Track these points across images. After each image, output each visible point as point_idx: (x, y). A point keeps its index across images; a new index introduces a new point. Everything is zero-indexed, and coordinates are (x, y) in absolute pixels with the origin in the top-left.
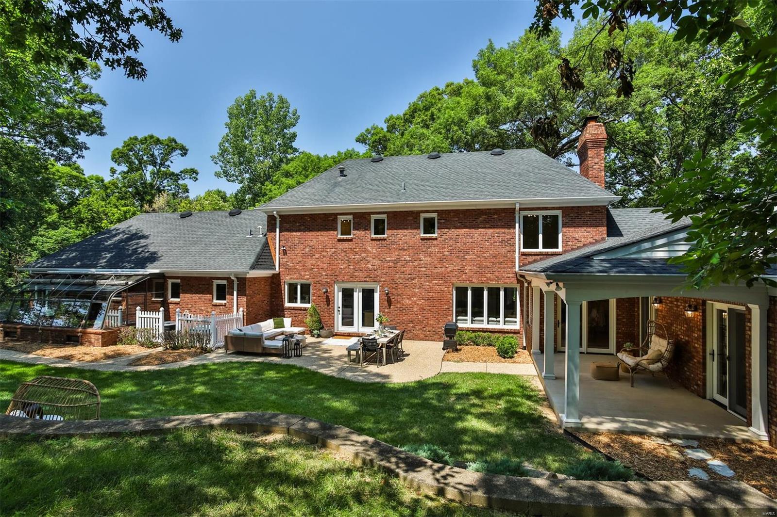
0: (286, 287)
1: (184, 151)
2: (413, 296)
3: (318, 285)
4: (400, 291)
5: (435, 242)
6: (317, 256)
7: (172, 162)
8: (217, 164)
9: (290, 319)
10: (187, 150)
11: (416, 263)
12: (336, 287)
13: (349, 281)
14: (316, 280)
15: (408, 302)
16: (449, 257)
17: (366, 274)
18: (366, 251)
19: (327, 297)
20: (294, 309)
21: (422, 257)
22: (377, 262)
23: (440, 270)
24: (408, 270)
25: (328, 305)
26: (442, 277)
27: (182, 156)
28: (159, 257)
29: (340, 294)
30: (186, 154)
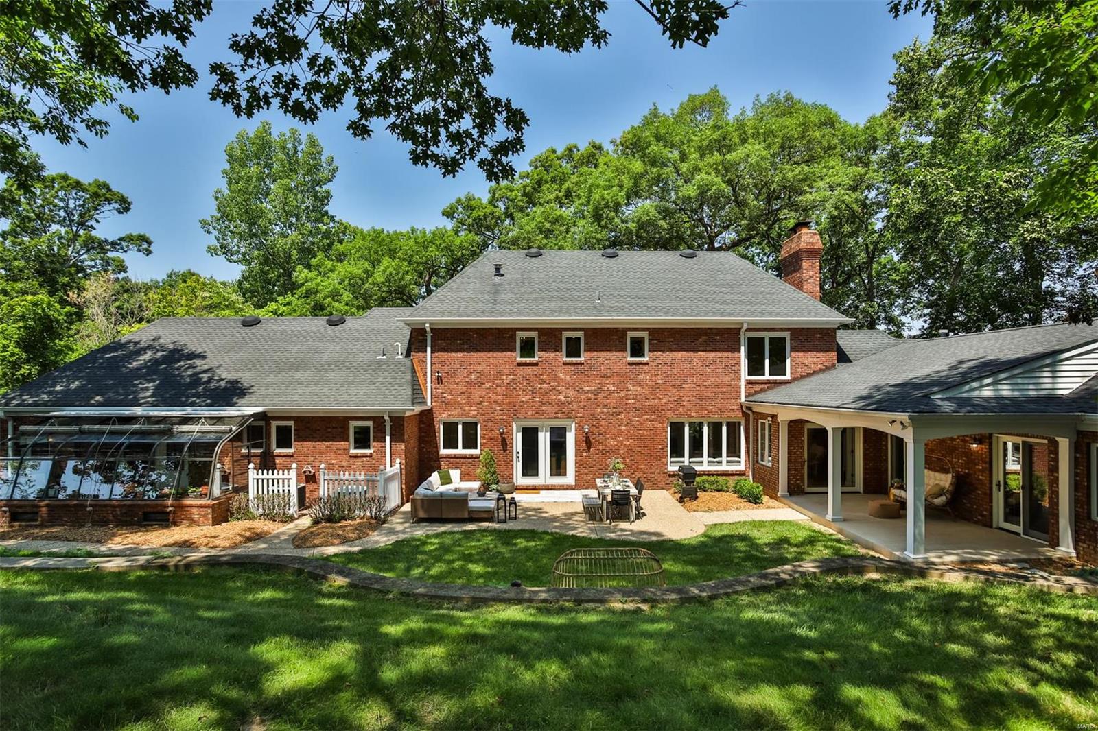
0: (442, 427)
1: (125, 206)
2: (619, 435)
3: (490, 424)
4: (602, 430)
5: (646, 368)
6: (488, 385)
7: (98, 221)
8: (209, 233)
9: (458, 472)
10: (129, 204)
11: (622, 394)
12: (515, 426)
13: (533, 418)
14: (487, 417)
15: (613, 442)
16: (664, 386)
17: (556, 408)
18: (557, 379)
19: (504, 440)
20: (455, 457)
21: (630, 387)
22: (571, 393)
23: (652, 402)
24: (612, 402)
25: (505, 450)
26: (655, 410)
27: (120, 212)
28: (249, 388)
29: (520, 435)
30: (127, 210)
